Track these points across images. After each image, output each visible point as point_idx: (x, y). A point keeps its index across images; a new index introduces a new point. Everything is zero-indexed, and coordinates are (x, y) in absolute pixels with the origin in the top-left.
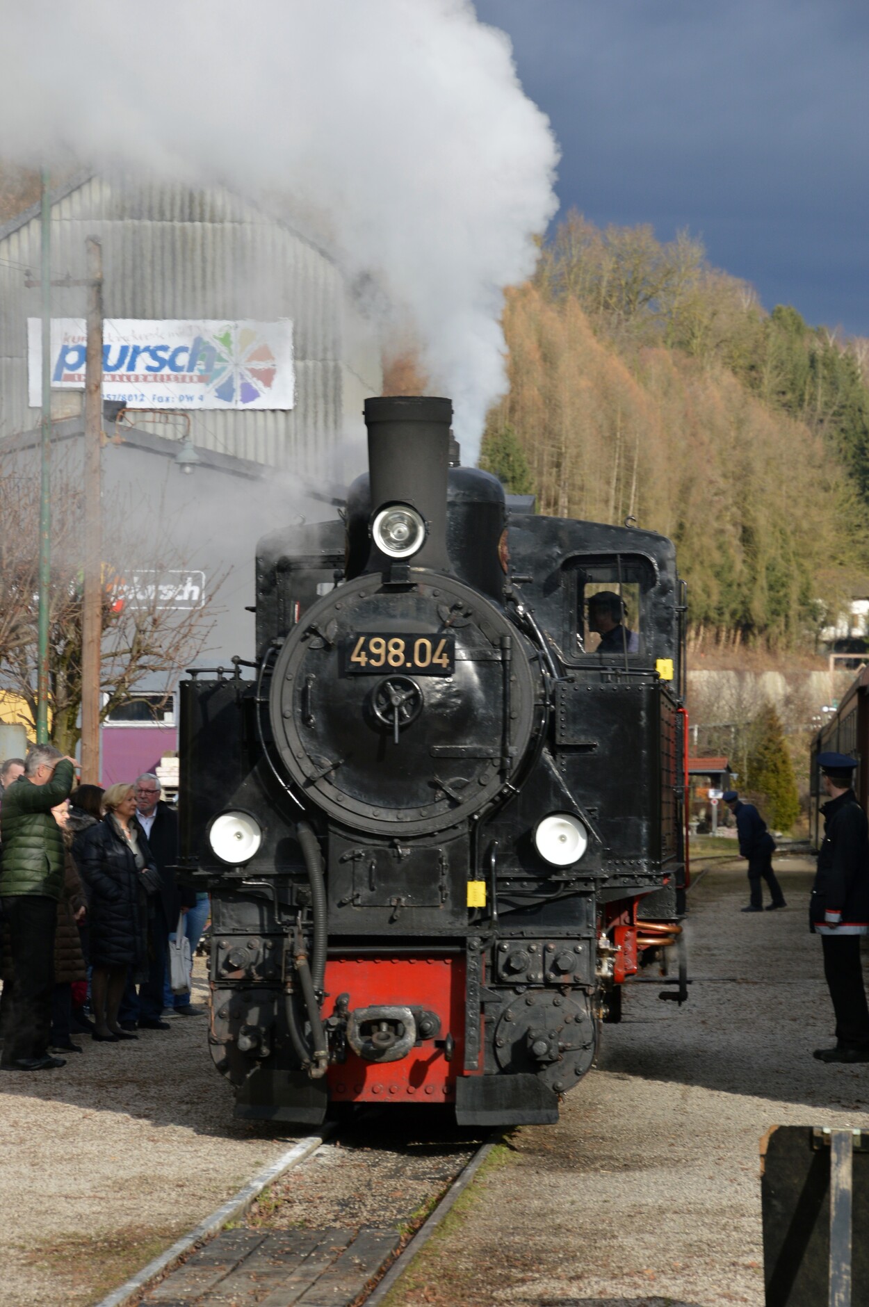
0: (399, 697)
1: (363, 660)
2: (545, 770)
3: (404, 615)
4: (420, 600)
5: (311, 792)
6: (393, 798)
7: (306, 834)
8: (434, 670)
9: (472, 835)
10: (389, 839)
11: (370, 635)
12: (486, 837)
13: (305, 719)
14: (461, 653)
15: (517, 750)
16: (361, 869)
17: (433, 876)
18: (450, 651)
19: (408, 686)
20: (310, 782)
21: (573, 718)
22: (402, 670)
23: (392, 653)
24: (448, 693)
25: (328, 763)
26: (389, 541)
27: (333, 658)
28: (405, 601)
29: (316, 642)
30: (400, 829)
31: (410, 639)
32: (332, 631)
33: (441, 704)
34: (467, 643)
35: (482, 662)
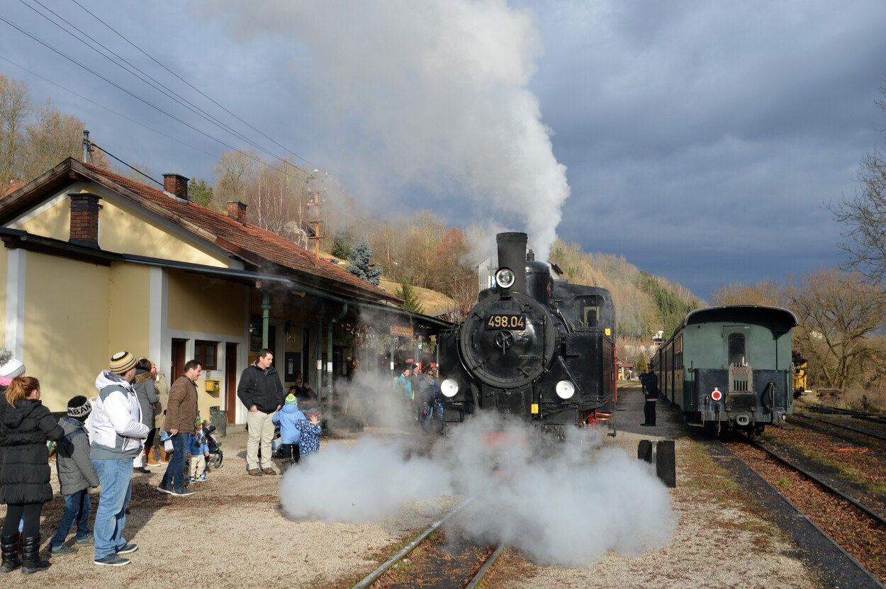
0: (505, 337)
1: (493, 324)
2: (559, 364)
3: (508, 309)
4: (513, 303)
5: (475, 372)
6: (504, 374)
7: (473, 386)
8: (518, 328)
9: (533, 388)
10: (504, 389)
11: (495, 316)
12: (539, 388)
13: (473, 346)
14: (528, 322)
15: (549, 357)
16: (493, 400)
17: (519, 402)
18: (524, 321)
19: (509, 334)
20: (475, 368)
21: (572, 346)
22: (507, 328)
23: (503, 321)
24: (523, 336)
25: (481, 361)
26: (502, 281)
27: (483, 324)
28: (508, 304)
29: (476, 318)
30: (507, 385)
31: (510, 317)
32: (482, 314)
33: (521, 340)
34: (531, 318)
35: (536, 325)
